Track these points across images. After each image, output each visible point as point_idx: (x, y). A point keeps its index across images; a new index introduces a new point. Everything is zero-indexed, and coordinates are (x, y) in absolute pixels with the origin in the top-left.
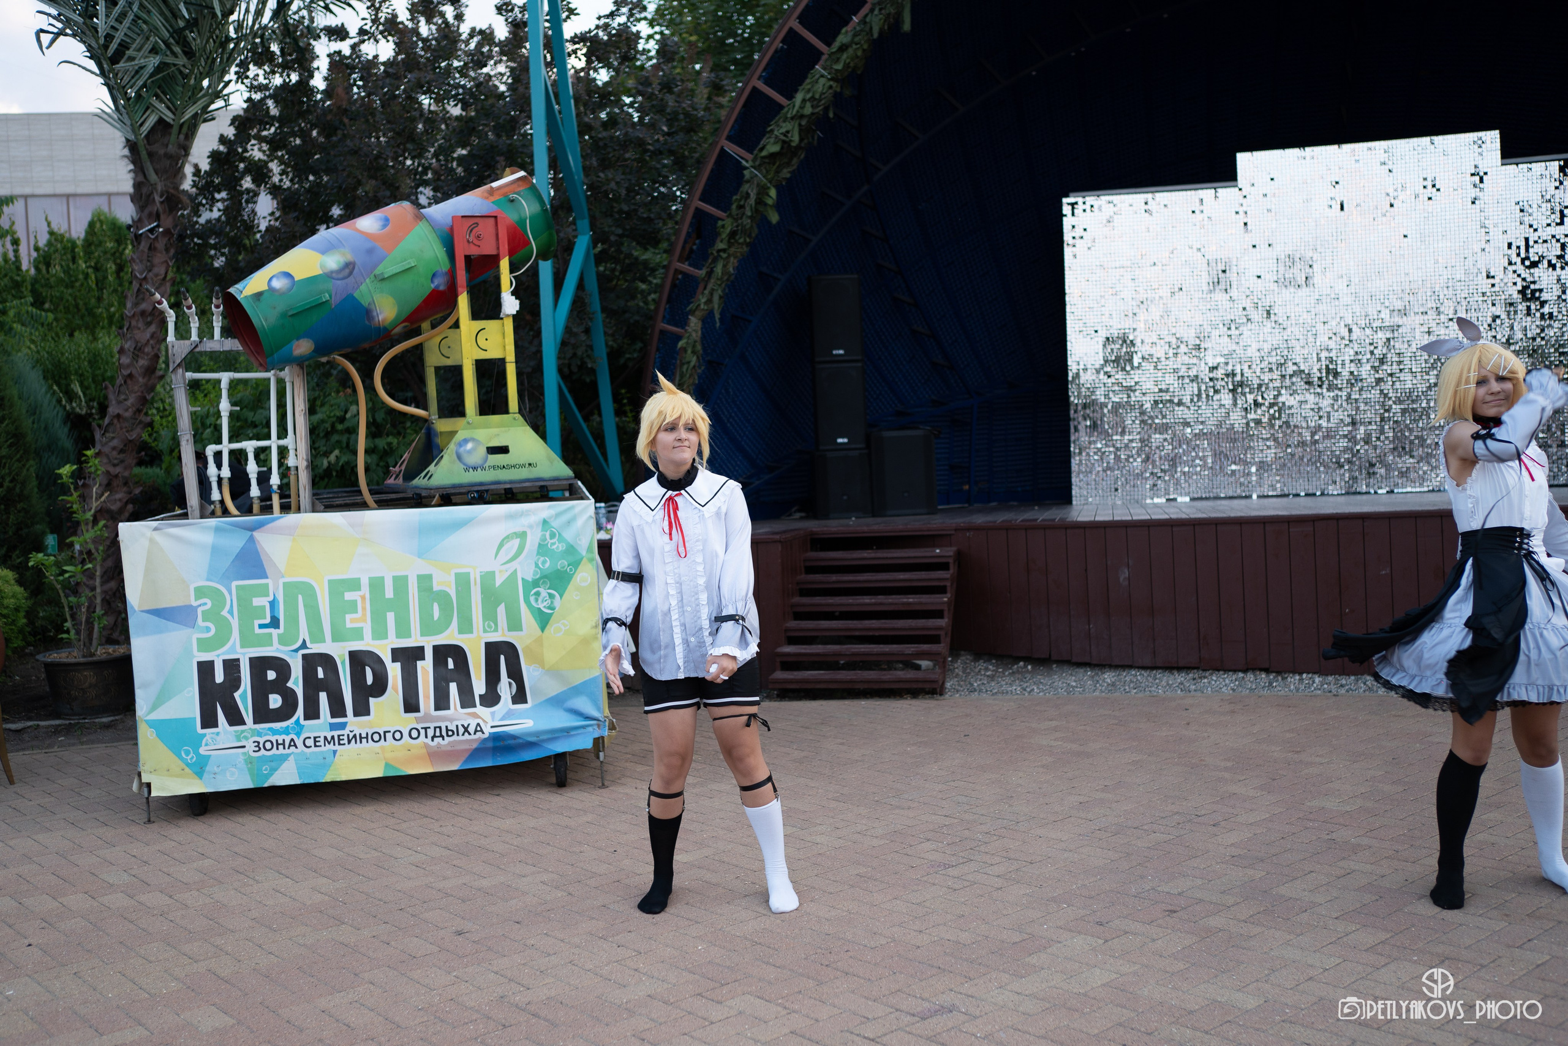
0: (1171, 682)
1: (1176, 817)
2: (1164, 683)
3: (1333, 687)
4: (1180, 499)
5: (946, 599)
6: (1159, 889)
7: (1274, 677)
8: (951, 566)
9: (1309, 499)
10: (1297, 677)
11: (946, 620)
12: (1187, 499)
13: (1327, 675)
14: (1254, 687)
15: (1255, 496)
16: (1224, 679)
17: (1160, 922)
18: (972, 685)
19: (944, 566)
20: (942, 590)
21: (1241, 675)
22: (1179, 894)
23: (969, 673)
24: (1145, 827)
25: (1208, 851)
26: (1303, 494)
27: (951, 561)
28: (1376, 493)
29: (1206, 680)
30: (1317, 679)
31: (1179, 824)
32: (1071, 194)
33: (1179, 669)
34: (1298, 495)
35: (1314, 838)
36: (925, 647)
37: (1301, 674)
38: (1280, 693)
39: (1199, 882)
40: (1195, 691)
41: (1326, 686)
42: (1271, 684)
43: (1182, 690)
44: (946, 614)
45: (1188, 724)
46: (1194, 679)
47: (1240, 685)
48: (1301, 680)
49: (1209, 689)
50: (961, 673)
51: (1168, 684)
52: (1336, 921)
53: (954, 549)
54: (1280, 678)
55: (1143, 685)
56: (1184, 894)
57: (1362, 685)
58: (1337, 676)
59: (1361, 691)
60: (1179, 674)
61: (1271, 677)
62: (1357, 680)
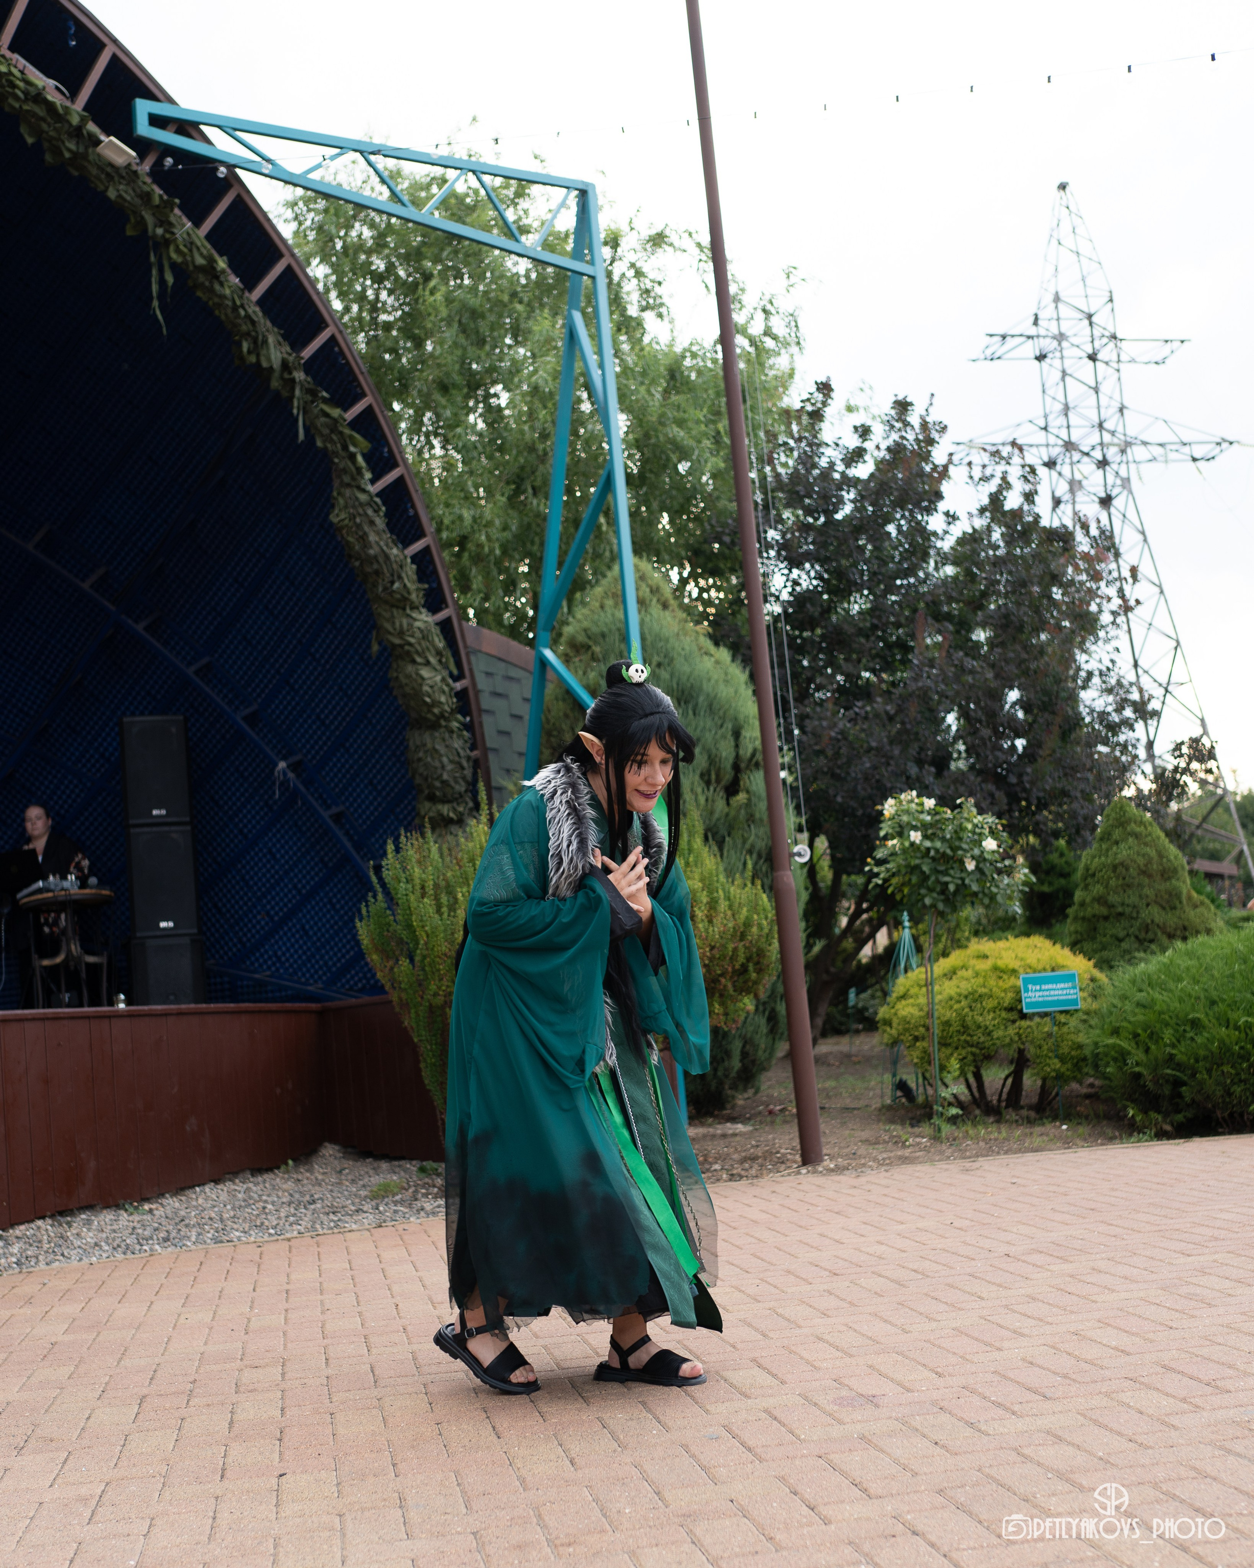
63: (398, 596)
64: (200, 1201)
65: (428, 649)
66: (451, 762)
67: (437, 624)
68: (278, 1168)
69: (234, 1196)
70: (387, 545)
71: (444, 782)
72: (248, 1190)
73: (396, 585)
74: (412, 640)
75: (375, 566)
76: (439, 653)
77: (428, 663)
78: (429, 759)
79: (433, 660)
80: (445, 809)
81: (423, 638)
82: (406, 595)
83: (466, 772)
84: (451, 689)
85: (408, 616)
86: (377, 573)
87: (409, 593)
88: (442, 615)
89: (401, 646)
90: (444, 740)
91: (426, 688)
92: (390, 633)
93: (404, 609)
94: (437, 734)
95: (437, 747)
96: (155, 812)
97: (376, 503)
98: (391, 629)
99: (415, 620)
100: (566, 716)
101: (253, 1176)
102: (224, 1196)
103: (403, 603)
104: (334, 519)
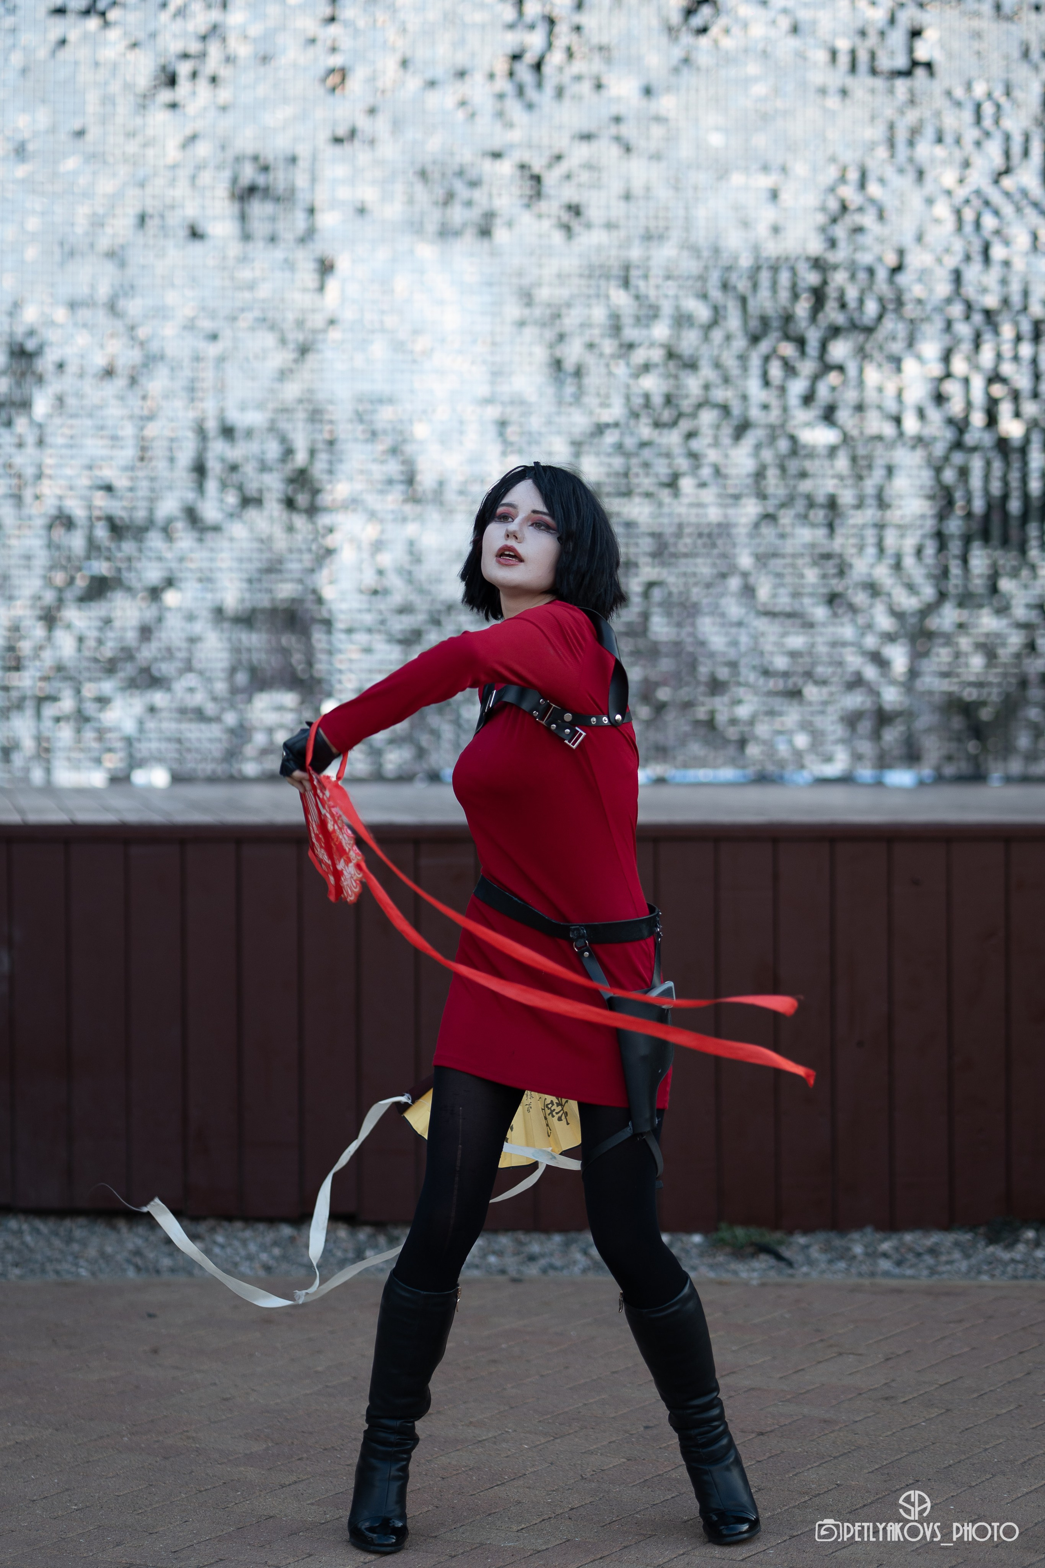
0: (109, 1249)
2: (92, 1252)
3: (511, 1263)
7: (372, 1236)
16: (244, 1242)
40: (173, 1270)
41: (492, 1259)
42: (359, 1253)
43: (138, 1269)
45: (156, 1351)
47: (284, 1257)
51: (103, 1255)
54: (382, 1240)
55: (38, 1255)
57: (578, 1256)
58: (521, 1236)
59: (577, 1270)
60: (130, 1229)
61: (363, 1234)
62: (567, 1245)
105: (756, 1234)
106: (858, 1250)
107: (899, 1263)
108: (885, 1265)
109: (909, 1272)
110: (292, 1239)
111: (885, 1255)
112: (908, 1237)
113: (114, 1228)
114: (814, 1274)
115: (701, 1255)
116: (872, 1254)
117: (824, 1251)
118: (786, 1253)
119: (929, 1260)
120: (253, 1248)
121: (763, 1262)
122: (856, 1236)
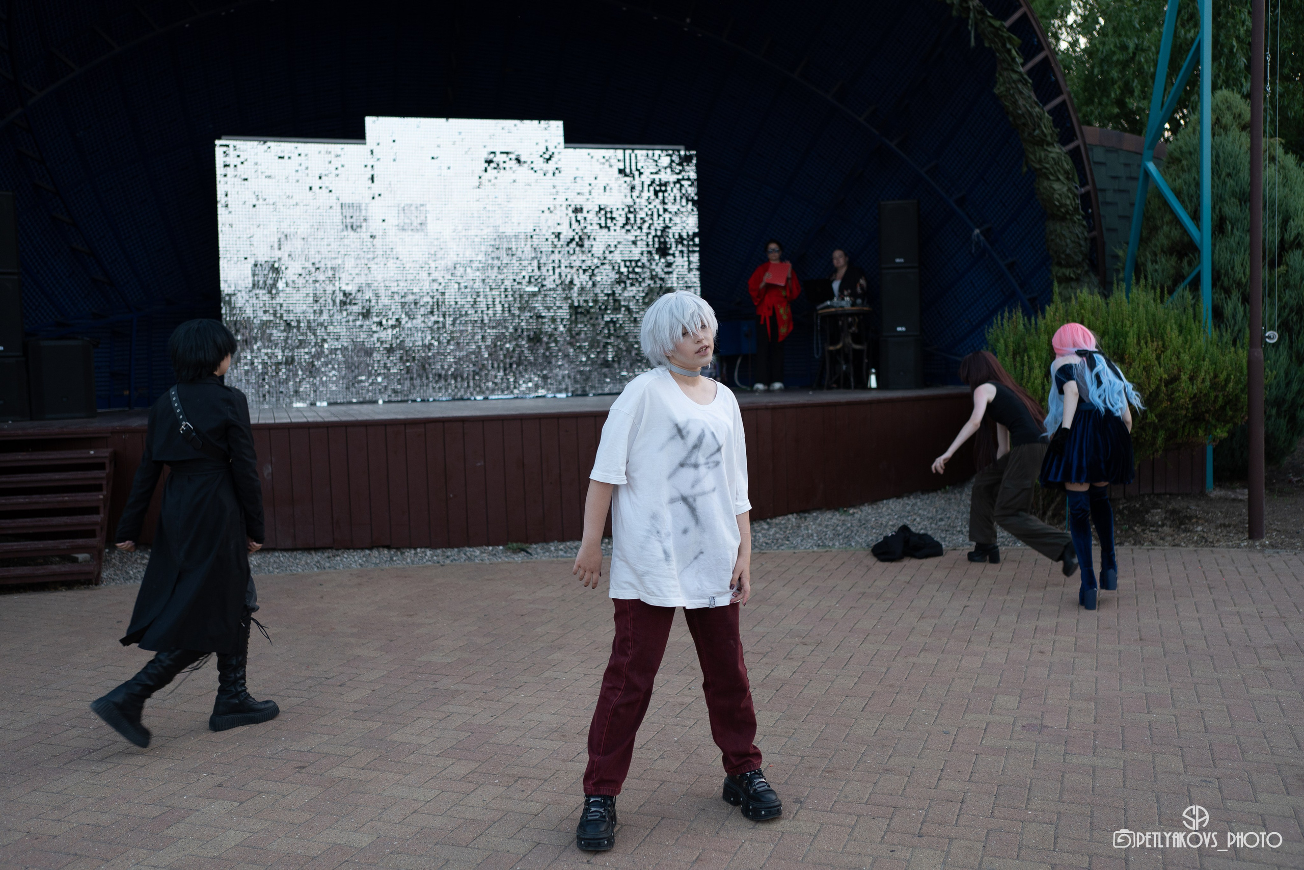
0: (309, 561)
1: (309, 681)
2: (303, 562)
3: (440, 558)
4: (318, 404)
5: (101, 497)
6: (291, 748)
7: (394, 553)
8: (107, 466)
9: (424, 404)
10: (413, 552)
11: (102, 515)
12: (325, 404)
13: (436, 548)
14: (378, 561)
15: (381, 402)
16: (354, 557)
17: (291, 778)
18: (128, 573)
19: (101, 466)
20: (98, 488)
21: (367, 552)
22: (309, 751)
23: (126, 563)
24: (282, 693)
25: (335, 709)
26: (419, 400)
27: (107, 461)
28: (475, 399)
29: (338, 558)
30: (429, 552)
31: (311, 687)
32: (223, 137)
33: (316, 549)
34: (414, 401)
35: (422, 688)
36: (80, 542)
37: (415, 549)
38: (399, 566)
39: (326, 738)
40: (329, 567)
41: (435, 558)
42: (391, 558)
43: (318, 567)
44: (102, 510)
45: (322, 597)
46: (329, 557)
47: (367, 561)
48: (416, 554)
49: (341, 566)
50: (118, 563)
51: (306, 563)
52: (437, 758)
53: (110, 450)
54: (399, 553)
55: (285, 565)
56: (313, 751)
57: (463, 555)
58: (444, 549)
59: (462, 560)
60: (316, 554)
61: (392, 553)
62: (459, 552)
63: (1038, 139)
64: (884, 509)
65: (1059, 171)
66: (1073, 242)
67: (1066, 153)
68: (940, 489)
69: (905, 508)
70: (1031, 107)
71: (1068, 256)
72: (914, 505)
73: (1037, 132)
74: (1047, 166)
75: (1023, 120)
76: (1066, 173)
77: (1058, 179)
78: (1058, 240)
79: (1061, 177)
80: (1068, 272)
81: (1055, 164)
82: (1043, 137)
83: (1083, 249)
84: (1075, 195)
85: (1047, 150)
86: (1024, 124)
87: (1045, 136)
88: (1071, 146)
89: (1041, 170)
90: (1068, 228)
91: (1057, 196)
92: (1033, 161)
93: (1042, 146)
94: (1064, 224)
95: (1064, 232)
96: (898, 260)
97: (1025, 79)
98: (1034, 159)
99: (1051, 152)
100: (1159, 208)
101: (923, 494)
102: (899, 508)
103: (1042, 142)
104: (996, 91)
105: (520, 545)
106: (553, 548)
107: (565, 552)
108: (561, 553)
109: (569, 555)
110: (369, 554)
111: (561, 550)
112: (568, 544)
113: (311, 554)
114: (539, 557)
115: (503, 553)
116: (557, 550)
117: (541, 549)
118: (529, 551)
119: (575, 550)
120: (356, 558)
121: (522, 554)
122: (552, 544)
